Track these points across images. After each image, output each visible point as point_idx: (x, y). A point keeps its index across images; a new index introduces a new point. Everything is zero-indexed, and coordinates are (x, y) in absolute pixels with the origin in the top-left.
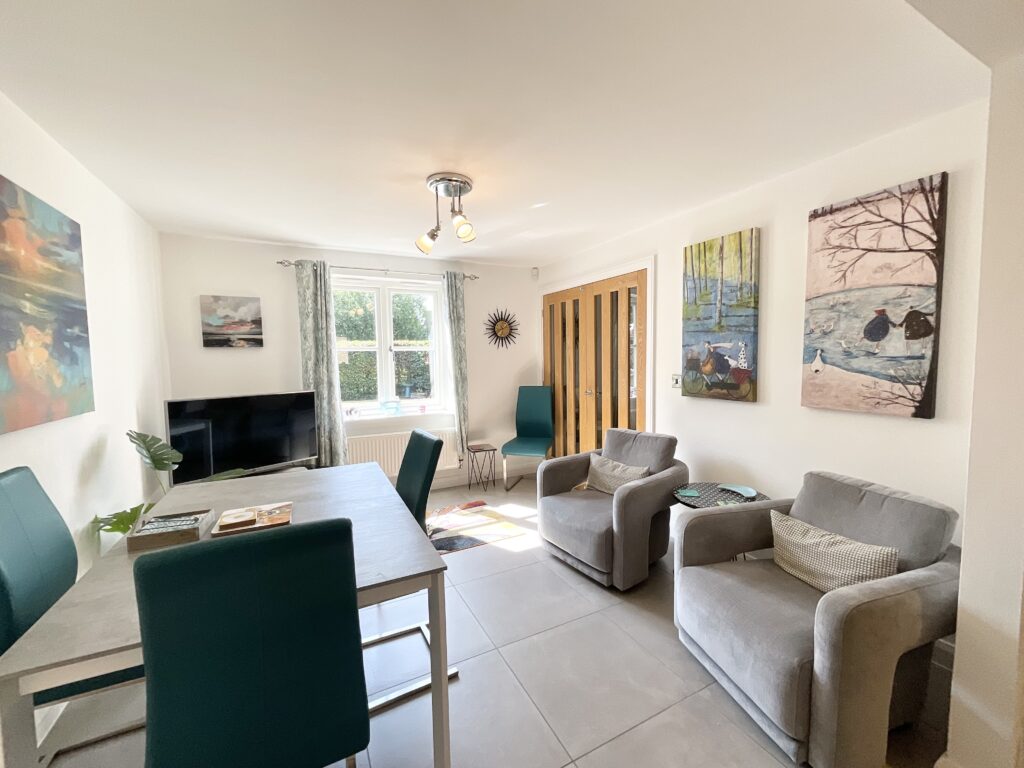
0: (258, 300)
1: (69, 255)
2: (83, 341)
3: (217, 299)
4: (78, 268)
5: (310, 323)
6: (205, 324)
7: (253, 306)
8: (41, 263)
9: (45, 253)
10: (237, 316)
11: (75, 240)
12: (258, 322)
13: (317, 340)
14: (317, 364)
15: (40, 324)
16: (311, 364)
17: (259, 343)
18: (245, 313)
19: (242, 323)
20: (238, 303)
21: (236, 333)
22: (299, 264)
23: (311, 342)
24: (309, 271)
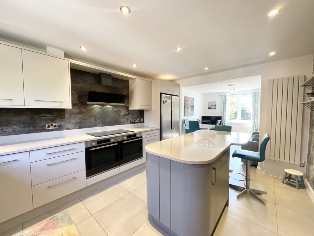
0: (216, 102)
1: (193, 101)
2: (193, 109)
3: (210, 102)
4: (193, 102)
5: (223, 105)
6: (209, 106)
7: (215, 103)
8: (191, 103)
9: (191, 102)
10: (213, 104)
11: (193, 100)
12: (215, 105)
13: (224, 108)
14: (223, 112)
15: (190, 108)
16: (222, 112)
17: (215, 108)
18: (214, 104)
19: (213, 105)
20: (213, 102)
21: (212, 107)
22: (222, 95)
23: (223, 108)
24: (223, 96)
